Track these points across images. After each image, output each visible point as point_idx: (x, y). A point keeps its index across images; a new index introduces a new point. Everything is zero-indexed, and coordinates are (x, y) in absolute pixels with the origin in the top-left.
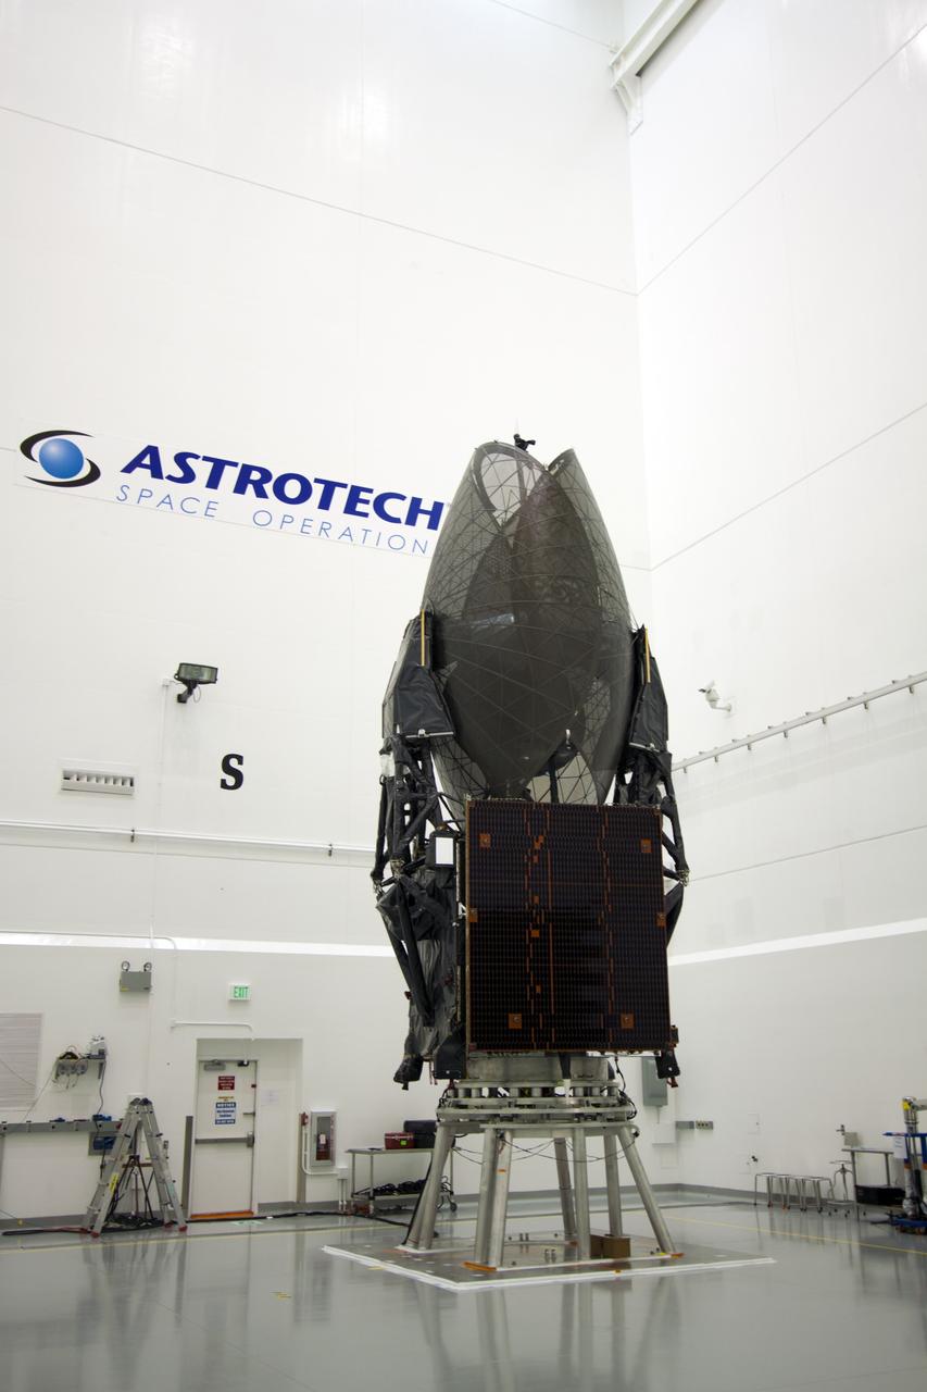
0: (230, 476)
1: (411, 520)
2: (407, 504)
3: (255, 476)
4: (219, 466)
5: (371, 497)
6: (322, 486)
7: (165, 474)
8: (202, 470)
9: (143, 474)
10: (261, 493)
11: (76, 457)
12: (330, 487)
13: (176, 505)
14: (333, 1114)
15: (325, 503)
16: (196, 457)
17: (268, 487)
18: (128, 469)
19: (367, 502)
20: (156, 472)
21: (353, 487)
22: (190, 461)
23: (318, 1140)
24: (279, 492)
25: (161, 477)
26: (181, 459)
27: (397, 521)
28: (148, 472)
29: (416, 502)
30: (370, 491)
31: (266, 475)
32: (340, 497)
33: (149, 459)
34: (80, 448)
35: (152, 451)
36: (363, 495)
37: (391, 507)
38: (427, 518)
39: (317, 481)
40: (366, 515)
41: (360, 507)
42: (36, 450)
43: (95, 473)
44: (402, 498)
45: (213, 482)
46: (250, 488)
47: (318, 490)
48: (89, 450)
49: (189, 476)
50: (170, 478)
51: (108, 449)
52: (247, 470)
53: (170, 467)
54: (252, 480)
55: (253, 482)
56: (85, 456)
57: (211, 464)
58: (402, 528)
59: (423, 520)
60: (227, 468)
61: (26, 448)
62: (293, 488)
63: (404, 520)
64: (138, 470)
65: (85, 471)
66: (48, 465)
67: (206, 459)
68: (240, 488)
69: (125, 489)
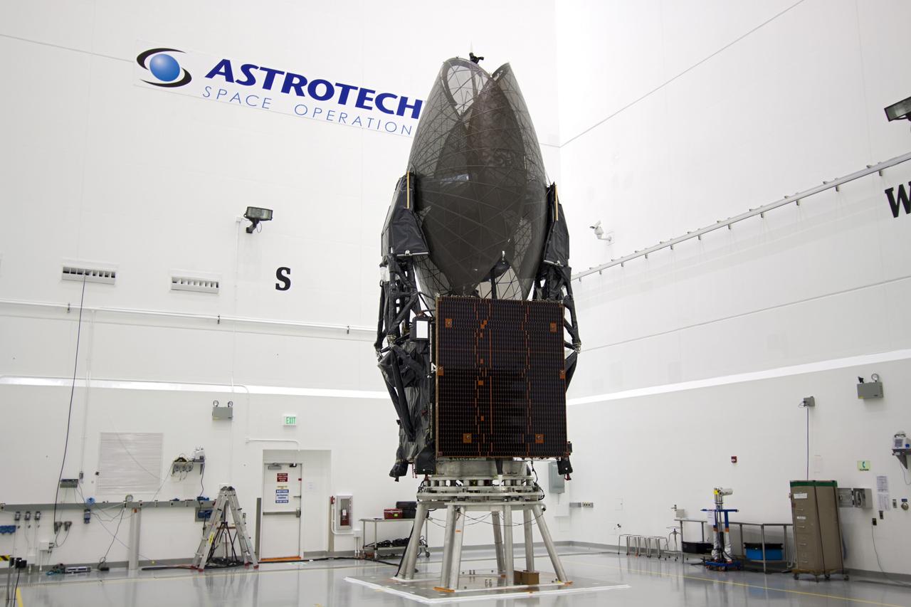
0: (279, 81)
1: (401, 112)
2: (398, 100)
3: (296, 81)
4: (271, 74)
5: (374, 96)
6: (341, 88)
7: (235, 79)
8: (260, 77)
9: (220, 79)
10: (300, 93)
11: (175, 67)
12: (346, 89)
13: (243, 99)
14: (351, 497)
15: (343, 100)
16: (256, 68)
17: (305, 89)
18: (211, 75)
19: (371, 99)
20: (229, 77)
21: (362, 89)
22: (252, 70)
23: (342, 513)
24: (312, 92)
25: (232, 81)
26: (246, 69)
27: (392, 112)
28: (224, 77)
29: (404, 100)
30: (373, 92)
31: (303, 81)
32: (353, 96)
33: (224, 68)
34: (176, 59)
35: (226, 63)
36: (368, 95)
37: (387, 103)
38: (412, 110)
39: (337, 85)
40: (370, 108)
41: (366, 103)
42: (147, 61)
43: (188, 78)
44: (395, 97)
45: (268, 85)
46: (292, 89)
47: (338, 91)
48: (184, 63)
49: (251, 81)
50: (238, 81)
51: (196, 62)
52: (290, 77)
53: (238, 74)
54: (294, 83)
55: (294, 85)
56: (181, 66)
57: (266, 73)
58: (395, 117)
59: (408, 112)
60: (277, 76)
61: (141, 59)
62: (321, 90)
63: (395, 112)
64: (217, 76)
65: (181, 76)
66: (156, 73)
67: (262, 69)
68: (286, 89)
69: (208, 89)
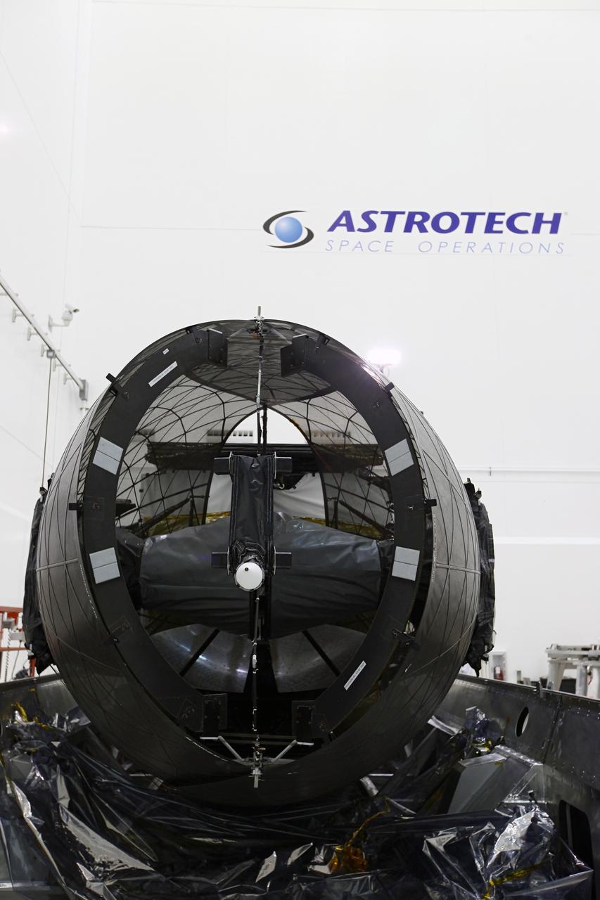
0: (401, 221)
1: (536, 229)
2: (532, 219)
3: (418, 218)
4: (392, 216)
5: (504, 219)
6: (467, 217)
7: (356, 228)
8: (381, 221)
9: (341, 231)
10: (423, 229)
11: (298, 228)
12: (472, 217)
13: (365, 246)
14: (505, 653)
15: (470, 229)
16: (376, 212)
17: (428, 225)
18: (332, 229)
19: (501, 222)
20: (350, 228)
21: (490, 214)
22: (372, 216)
23: (495, 671)
24: (436, 226)
25: (354, 231)
26: (366, 216)
27: (526, 232)
28: (345, 228)
29: (539, 218)
30: (503, 214)
31: (425, 216)
32: (481, 222)
33: (345, 220)
34: (300, 221)
35: (347, 214)
36: (498, 218)
37: (519, 223)
38: (549, 226)
39: (463, 214)
40: (501, 232)
41: (496, 228)
42: (272, 227)
43: (310, 236)
44: (528, 215)
45: (389, 228)
46: (415, 227)
47: (464, 220)
48: (306, 222)
49: (372, 226)
50: (360, 230)
51: (317, 219)
52: (412, 215)
53: (359, 223)
54: (416, 221)
55: (416, 223)
56: (303, 225)
57: (386, 216)
58: (531, 237)
59: (546, 228)
60: (398, 216)
61: (266, 227)
62: (445, 223)
63: (530, 229)
64: (338, 228)
65: (304, 235)
66: (281, 236)
67: (383, 213)
68: (408, 229)
69: (330, 243)
